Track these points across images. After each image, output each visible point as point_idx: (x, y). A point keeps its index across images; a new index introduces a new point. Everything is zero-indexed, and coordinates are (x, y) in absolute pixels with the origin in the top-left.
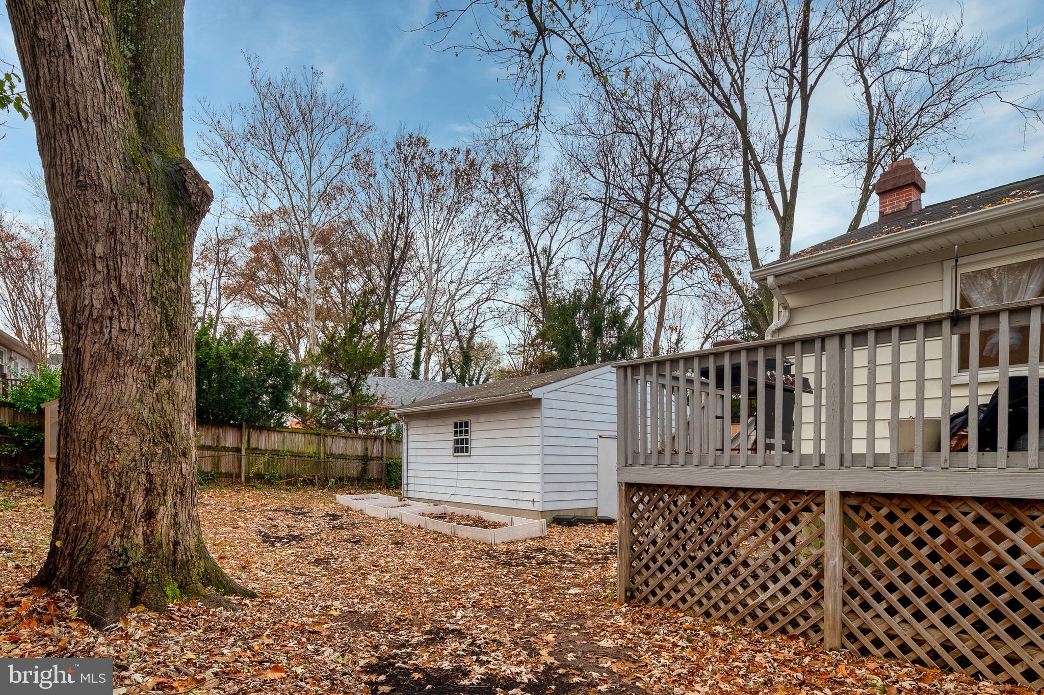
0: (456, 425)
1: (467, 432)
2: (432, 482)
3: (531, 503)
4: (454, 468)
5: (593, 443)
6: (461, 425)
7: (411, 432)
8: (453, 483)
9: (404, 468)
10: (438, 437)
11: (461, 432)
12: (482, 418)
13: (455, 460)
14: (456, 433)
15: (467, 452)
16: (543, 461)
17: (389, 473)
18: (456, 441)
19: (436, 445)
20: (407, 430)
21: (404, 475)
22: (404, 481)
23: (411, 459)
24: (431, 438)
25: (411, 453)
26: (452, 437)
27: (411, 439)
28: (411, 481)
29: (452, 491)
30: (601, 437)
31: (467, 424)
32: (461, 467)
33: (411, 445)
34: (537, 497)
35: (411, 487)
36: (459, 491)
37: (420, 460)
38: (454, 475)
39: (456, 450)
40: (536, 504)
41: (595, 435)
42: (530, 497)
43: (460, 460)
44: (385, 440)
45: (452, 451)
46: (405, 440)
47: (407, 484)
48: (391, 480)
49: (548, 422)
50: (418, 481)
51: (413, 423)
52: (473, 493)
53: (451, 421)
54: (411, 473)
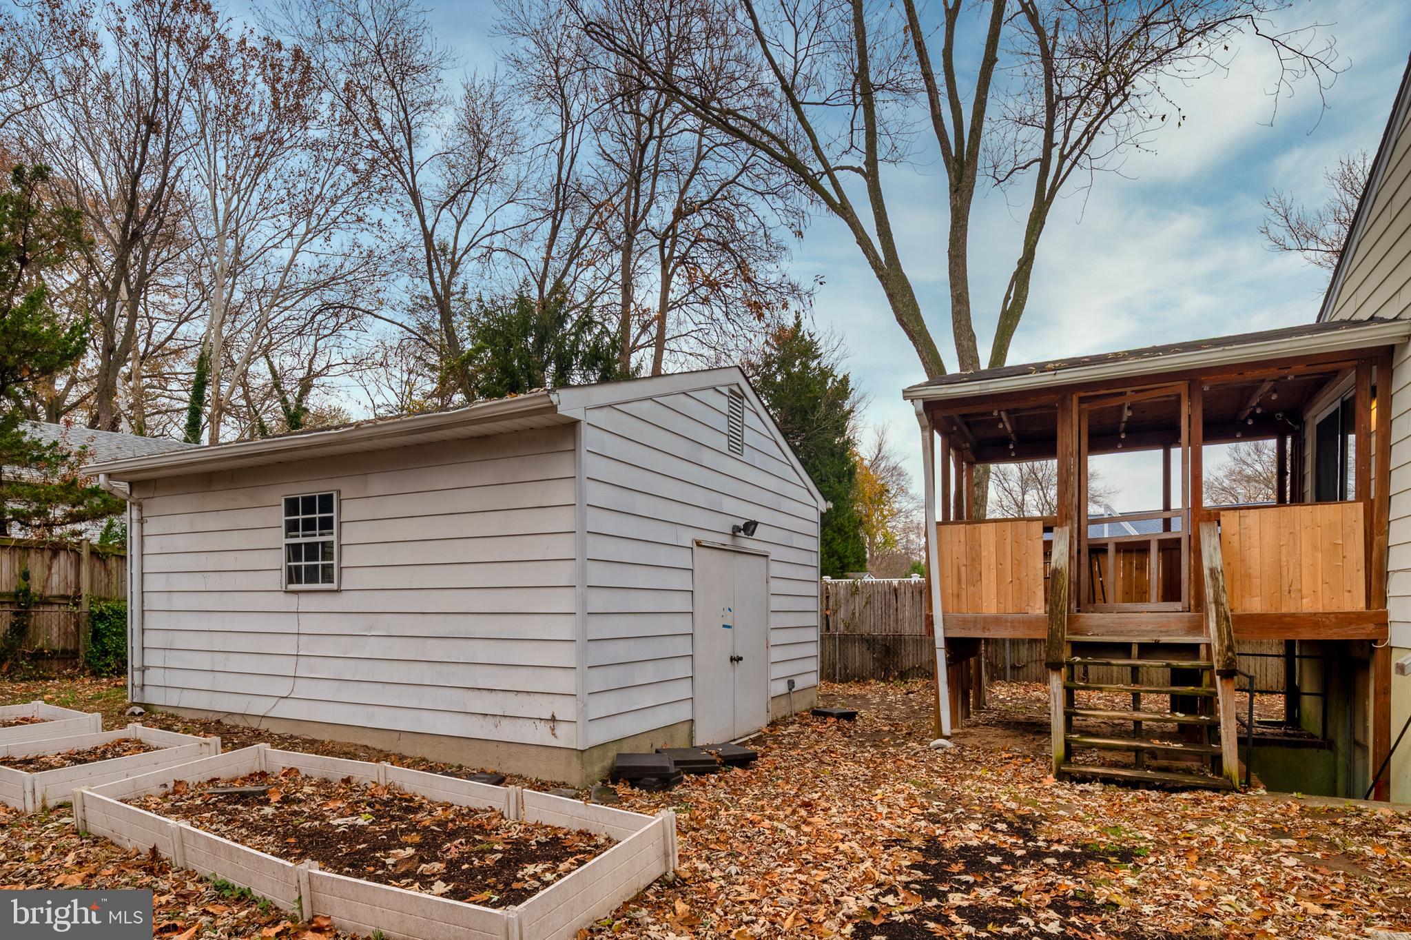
0: (291, 506)
1: (327, 524)
2: (220, 662)
3: (544, 728)
4: (288, 624)
5: (683, 559)
6: (309, 504)
7: (151, 527)
8: (288, 667)
9: (133, 623)
10: (235, 540)
11: (309, 525)
12: (378, 484)
13: (292, 602)
14: (292, 527)
15: (328, 578)
16: (584, 605)
17: (97, 636)
18: (294, 552)
19: (229, 561)
20: (141, 521)
21: (133, 642)
22: (134, 660)
23: (153, 602)
24: (212, 542)
25: (152, 583)
26: (281, 539)
27: (151, 545)
28: (152, 659)
29: (283, 688)
30: (699, 544)
31: (327, 502)
32: (310, 624)
33: (151, 564)
34: (564, 710)
35: (152, 677)
36: (303, 688)
37: (179, 602)
38: (288, 645)
39: (294, 575)
40: (561, 729)
41: (687, 538)
42: (544, 708)
43: (306, 603)
44: (85, 553)
45: (278, 579)
46: (133, 551)
47: (143, 669)
48: (106, 653)
49: (597, 494)
50: (175, 660)
51: (158, 504)
52: (350, 693)
53: (278, 495)
54: (151, 639)
